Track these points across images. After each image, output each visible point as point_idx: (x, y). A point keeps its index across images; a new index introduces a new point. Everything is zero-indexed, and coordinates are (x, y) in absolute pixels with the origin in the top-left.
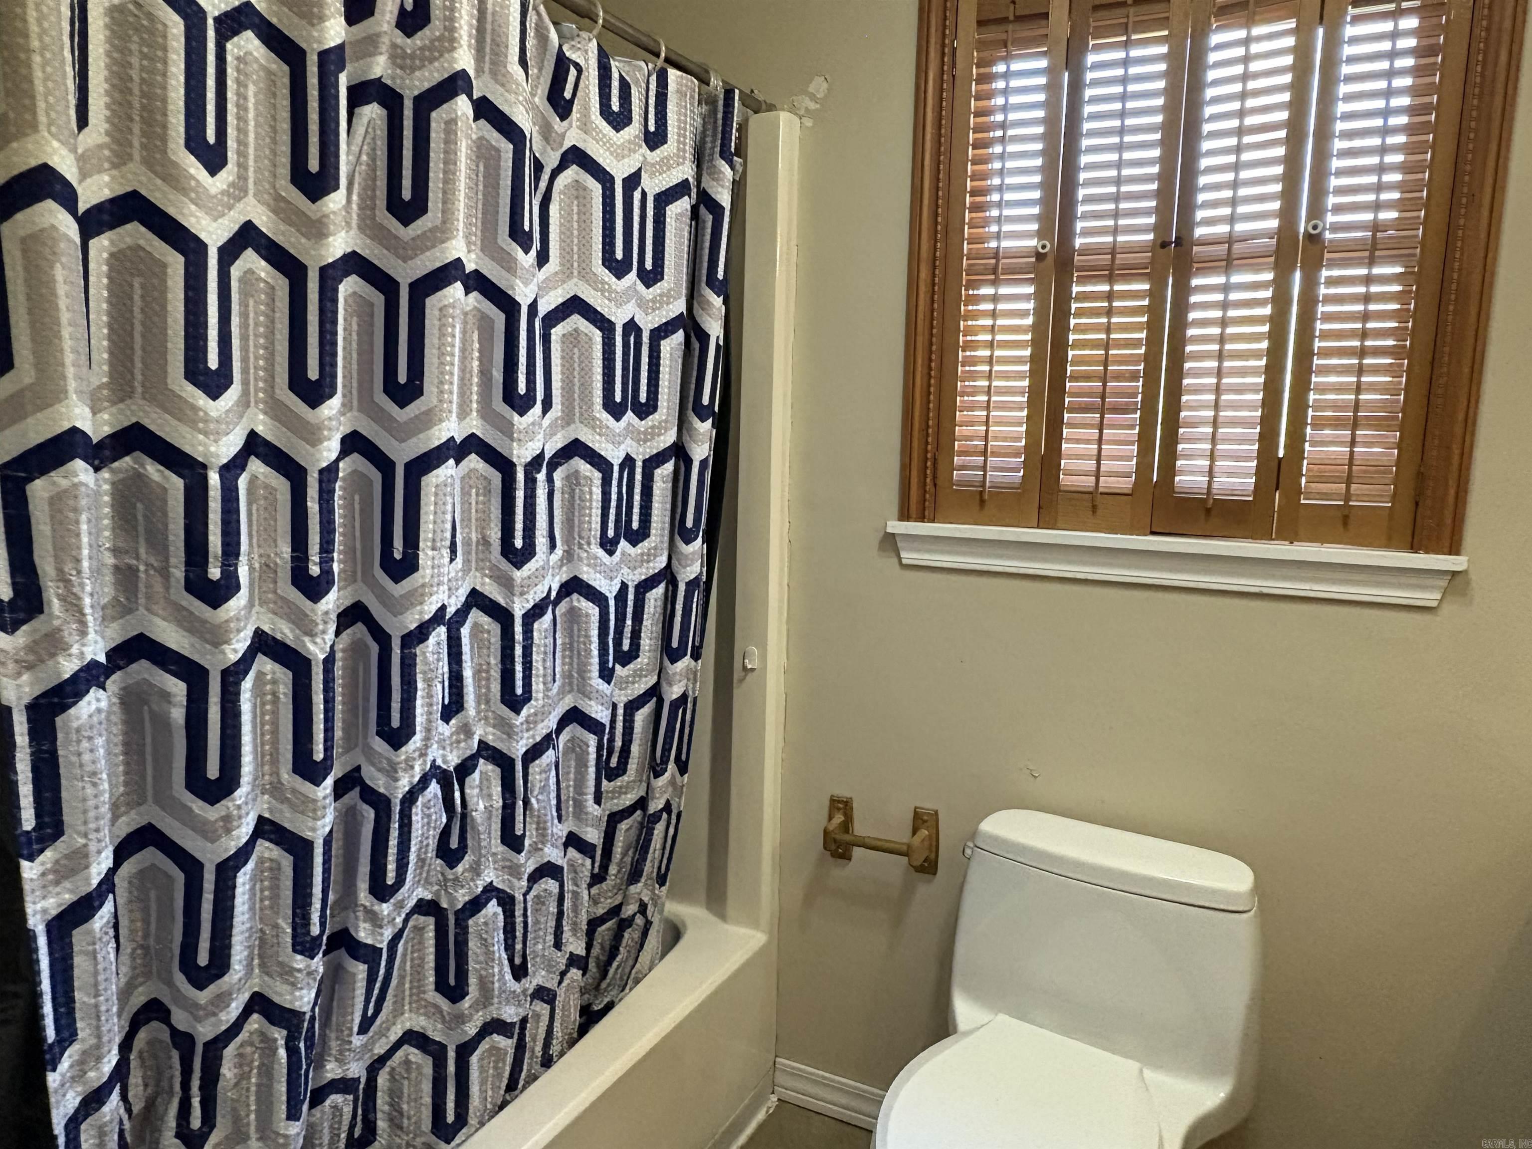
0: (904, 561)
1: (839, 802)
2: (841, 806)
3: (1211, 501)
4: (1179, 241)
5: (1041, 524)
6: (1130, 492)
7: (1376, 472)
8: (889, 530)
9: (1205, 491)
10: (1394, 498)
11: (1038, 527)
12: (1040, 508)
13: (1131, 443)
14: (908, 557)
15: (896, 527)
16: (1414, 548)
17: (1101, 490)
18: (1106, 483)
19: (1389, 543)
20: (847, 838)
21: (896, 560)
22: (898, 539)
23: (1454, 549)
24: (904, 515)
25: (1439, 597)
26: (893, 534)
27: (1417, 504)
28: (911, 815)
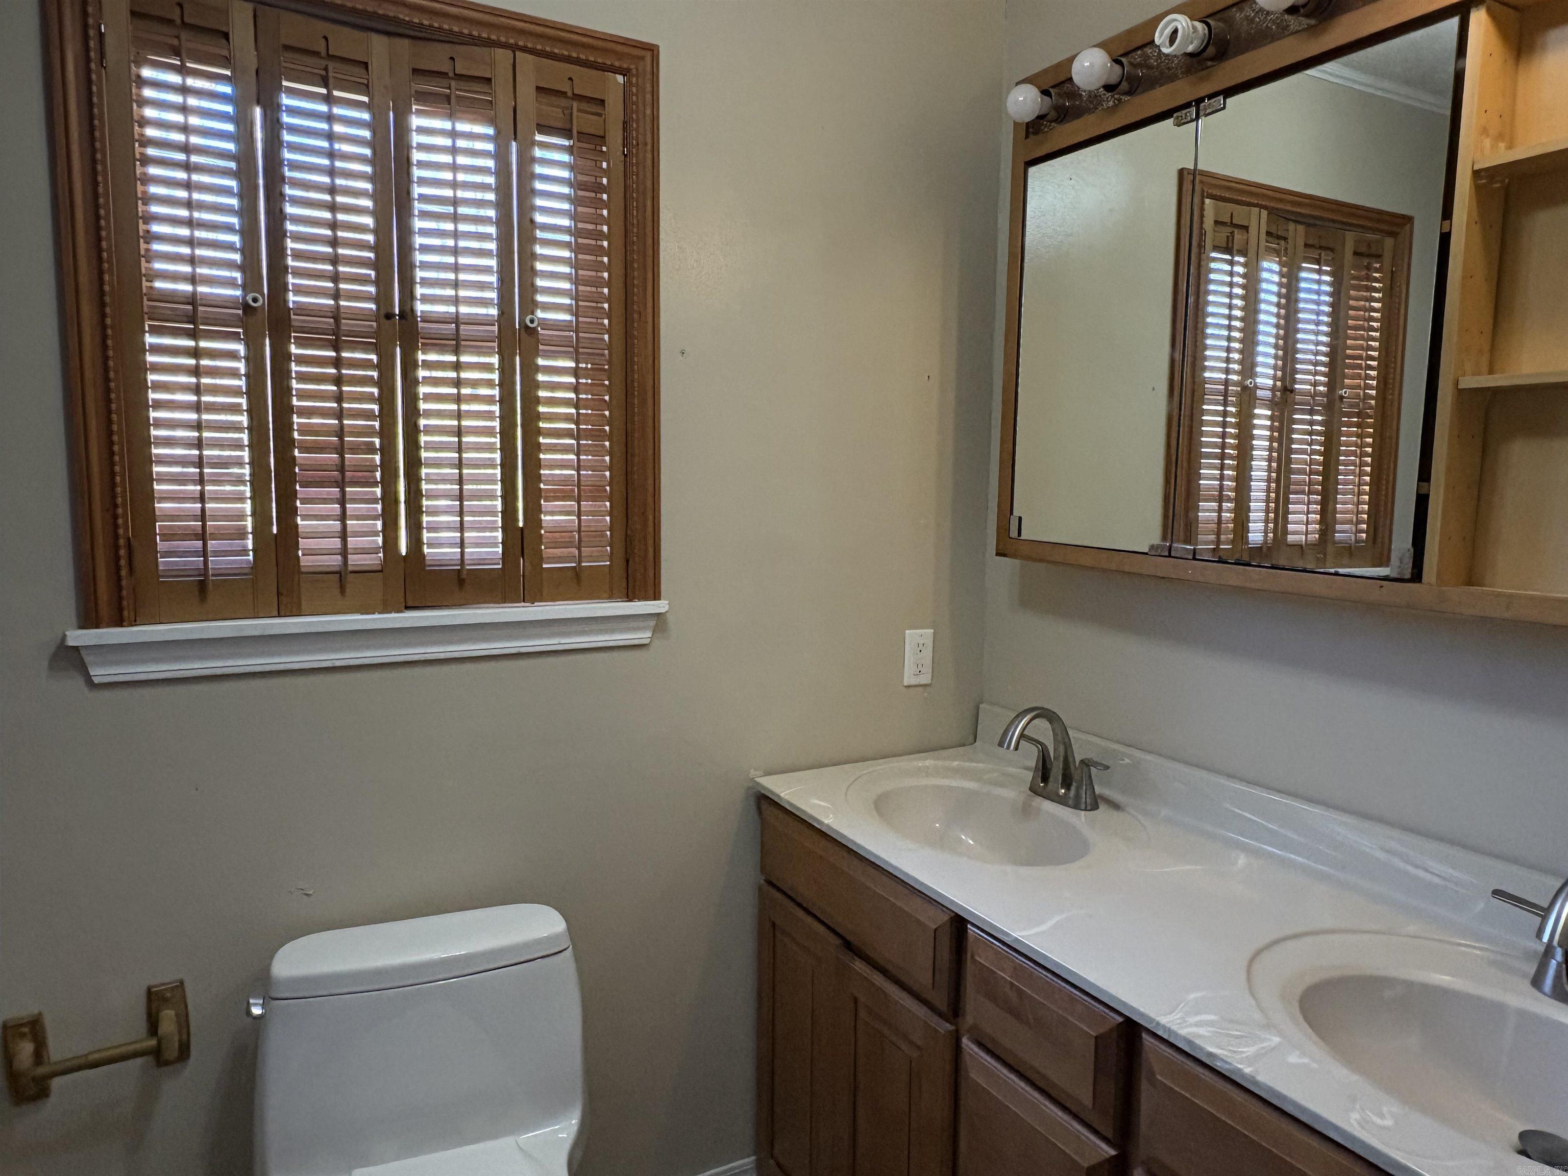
0: (96, 680)
1: (22, 1025)
2: (25, 1030)
3: (465, 572)
4: (402, 315)
5: (282, 613)
6: (380, 568)
7: (596, 537)
8: (71, 642)
9: (459, 562)
10: (611, 557)
11: (279, 616)
12: (279, 594)
13: (375, 518)
14: (99, 673)
15: (78, 637)
16: (629, 598)
17: (350, 568)
18: (354, 560)
19: (611, 596)
20: (41, 1071)
21: (80, 682)
22: (83, 652)
23: (656, 596)
24: (89, 620)
25: (650, 636)
26: (76, 649)
27: (627, 561)
28: (143, 1000)
